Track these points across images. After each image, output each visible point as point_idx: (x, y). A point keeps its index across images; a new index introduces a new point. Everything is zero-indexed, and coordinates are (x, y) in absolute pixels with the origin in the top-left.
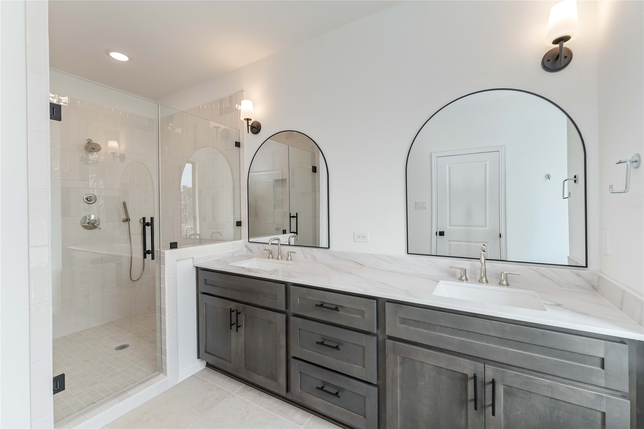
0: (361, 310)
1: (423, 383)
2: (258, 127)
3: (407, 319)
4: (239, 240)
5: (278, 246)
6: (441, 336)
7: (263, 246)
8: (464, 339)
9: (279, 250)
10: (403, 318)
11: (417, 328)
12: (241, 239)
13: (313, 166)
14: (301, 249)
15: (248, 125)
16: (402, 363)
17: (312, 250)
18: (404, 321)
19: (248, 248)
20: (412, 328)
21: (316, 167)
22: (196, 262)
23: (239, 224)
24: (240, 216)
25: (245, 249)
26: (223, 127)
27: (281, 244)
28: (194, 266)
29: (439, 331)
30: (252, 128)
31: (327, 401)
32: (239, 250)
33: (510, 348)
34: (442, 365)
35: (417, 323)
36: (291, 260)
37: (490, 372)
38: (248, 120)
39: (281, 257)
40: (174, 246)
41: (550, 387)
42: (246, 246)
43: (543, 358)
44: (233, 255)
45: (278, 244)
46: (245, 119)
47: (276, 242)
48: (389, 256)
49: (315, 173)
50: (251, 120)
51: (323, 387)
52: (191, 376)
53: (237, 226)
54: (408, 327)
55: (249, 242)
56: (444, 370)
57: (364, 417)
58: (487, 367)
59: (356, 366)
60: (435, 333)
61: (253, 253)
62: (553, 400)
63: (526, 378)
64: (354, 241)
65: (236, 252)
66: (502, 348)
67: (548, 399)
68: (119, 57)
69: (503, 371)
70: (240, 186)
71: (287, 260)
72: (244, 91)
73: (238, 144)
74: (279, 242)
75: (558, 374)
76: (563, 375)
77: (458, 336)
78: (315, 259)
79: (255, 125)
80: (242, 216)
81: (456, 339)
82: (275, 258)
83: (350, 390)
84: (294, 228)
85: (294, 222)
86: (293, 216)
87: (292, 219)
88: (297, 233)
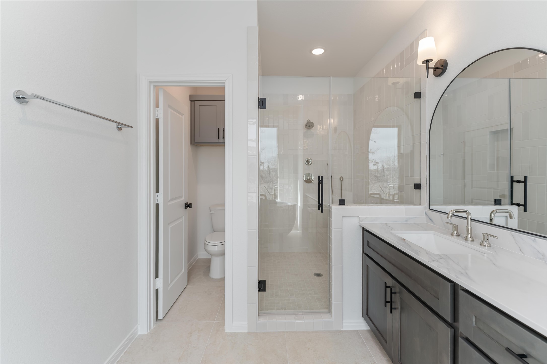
2: (442, 66)
4: (418, 205)
5: (466, 221)
9: (467, 227)
12: (420, 204)
14: (511, 233)
15: (428, 68)
17: (534, 241)
19: (428, 216)
22: (362, 221)
23: (418, 186)
24: (419, 178)
25: (424, 216)
26: (401, 81)
27: (472, 220)
28: (361, 226)
30: (435, 70)
32: (416, 217)
36: (490, 246)
38: (427, 61)
39: (472, 237)
40: (342, 203)
42: (426, 213)
44: (407, 221)
45: (466, 218)
46: (423, 63)
47: (464, 215)
50: (432, 60)
52: (355, 330)
53: (415, 189)
55: (429, 209)
61: (435, 225)
65: (412, 218)
68: (318, 52)
70: (420, 143)
71: (482, 244)
72: (426, 30)
73: (418, 95)
74: (468, 216)
79: (439, 66)
80: (421, 178)
82: (462, 237)
84: (519, 197)
85: (519, 188)
86: (517, 180)
87: (515, 184)
88: (525, 206)
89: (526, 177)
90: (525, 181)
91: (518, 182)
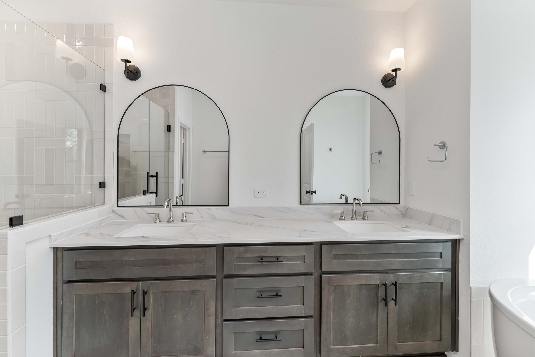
0: (301, 256)
1: (349, 300)
2: (136, 73)
3: (338, 255)
6: (362, 261)
7: (143, 209)
8: (376, 260)
9: (170, 212)
10: (335, 255)
11: (346, 260)
12: (103, 205)
13: (167, 125)
15: (126, 68)
16: (334, 291)
17: (209, 209)
18: (336, 257)
19: (118, 214)
20: (342, 261)
21: (170, 126)
22: (55, 241)
23: (102, 185)
24: (103, 176)
25: (112, 215)
28: (51, 247)
29: (361, 259)
31: (265, 349)
32: (106, 218)
33: (401, 259)
34: (363, 282)
35: (345, 256)
36: (187, 221)
37: (392, 278)
38: (127, 61)
40: (16, 222)
41: (421, 276)
42: (114, 211)
43: (417, 260)
44: (100, 224)
46: (122, 60)
48: (286, 208)
49: (169, 132)
50: (130, 62)
51: (261, 338)
53: (100, 188)
54: (339, 261)
55: (118, 206)
56: (363, 286)
57: (301, 348)
58: (390, 275)
59: (295, 306)
60: (358, 260)
62: (421, 284)
63: (410, 275)
64: (254, 197)
65: (103, 220)
66: (397, 260)
67: (419, 284)
69: (398, 275)
70: (104, 140)
71: (182, 221)
72: (113, 25)
73: (103, 88)
75: (424, 267)
76: (426, 267)
77: (372, 259)
78: (213, 217)
79: (132, 70)
80: (106, 175)
81: (371, 261)
82: (163, 222)
83: (290, 329)
84: (152, 188)
85: (152, 181)
86: (152, 175)
87: (150, 178)
88: (156, 193)
89: (157, 173)
90: (156, 176)
91: (152, 176)
